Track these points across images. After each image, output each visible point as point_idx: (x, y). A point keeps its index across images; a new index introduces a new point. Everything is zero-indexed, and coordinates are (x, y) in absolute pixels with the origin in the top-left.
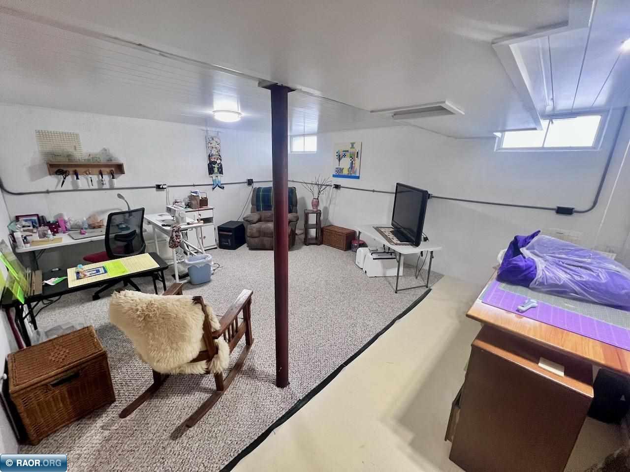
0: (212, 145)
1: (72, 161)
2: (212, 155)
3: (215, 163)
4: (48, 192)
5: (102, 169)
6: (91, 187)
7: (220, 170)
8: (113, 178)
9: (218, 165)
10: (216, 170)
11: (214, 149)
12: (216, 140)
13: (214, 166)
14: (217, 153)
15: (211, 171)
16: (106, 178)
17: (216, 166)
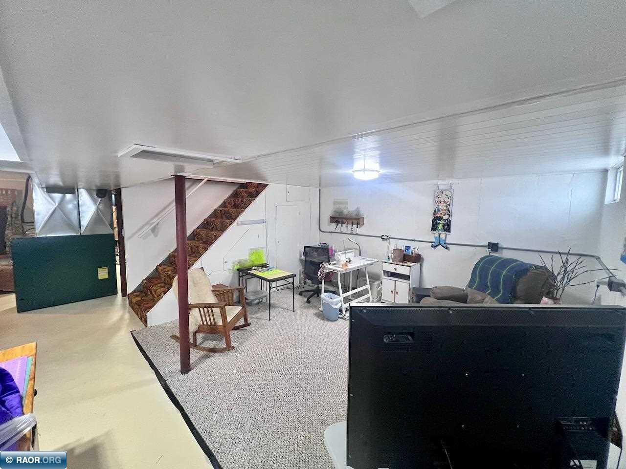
0: (440, 199)
1: (342, 215)
2: (439, 210)
3: (440, 218)
4: (332, 232)
5: (354, 221)
6: (348, 232)
7: (446, 227)
8: (357, 227)
9: (445, 221)
10: (440, 227)
11: (443, 204)
12: (447, 193)
13: (438, 222)
14: (445, 208)
15: (434, 227)
16: (355, 226)
17: (442, 222)
